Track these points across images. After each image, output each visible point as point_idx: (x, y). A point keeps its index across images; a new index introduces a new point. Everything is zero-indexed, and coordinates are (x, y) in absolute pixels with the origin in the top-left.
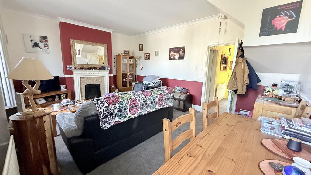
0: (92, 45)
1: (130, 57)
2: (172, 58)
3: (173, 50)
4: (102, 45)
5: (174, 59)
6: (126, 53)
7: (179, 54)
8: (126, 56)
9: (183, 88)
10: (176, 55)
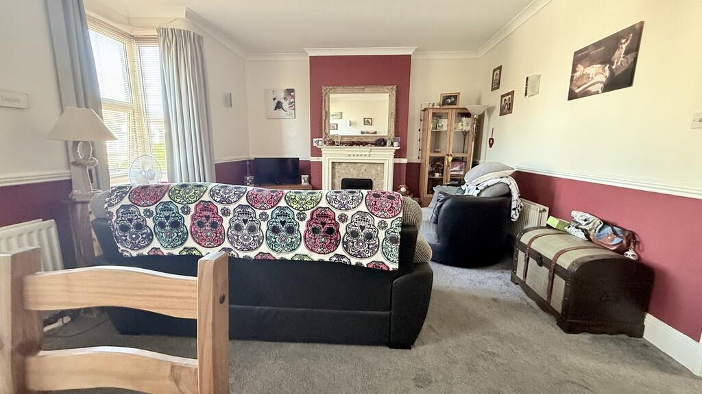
0: (363, 91)
1: (459, 111)
2: (577, 91)
3: (587, 55)
4: (386, 88)
5: (586, 93)
6: (449, 101)
7: (610, 68)
8: (447, 111)
9: (606, 223)
10: (597, 74)
